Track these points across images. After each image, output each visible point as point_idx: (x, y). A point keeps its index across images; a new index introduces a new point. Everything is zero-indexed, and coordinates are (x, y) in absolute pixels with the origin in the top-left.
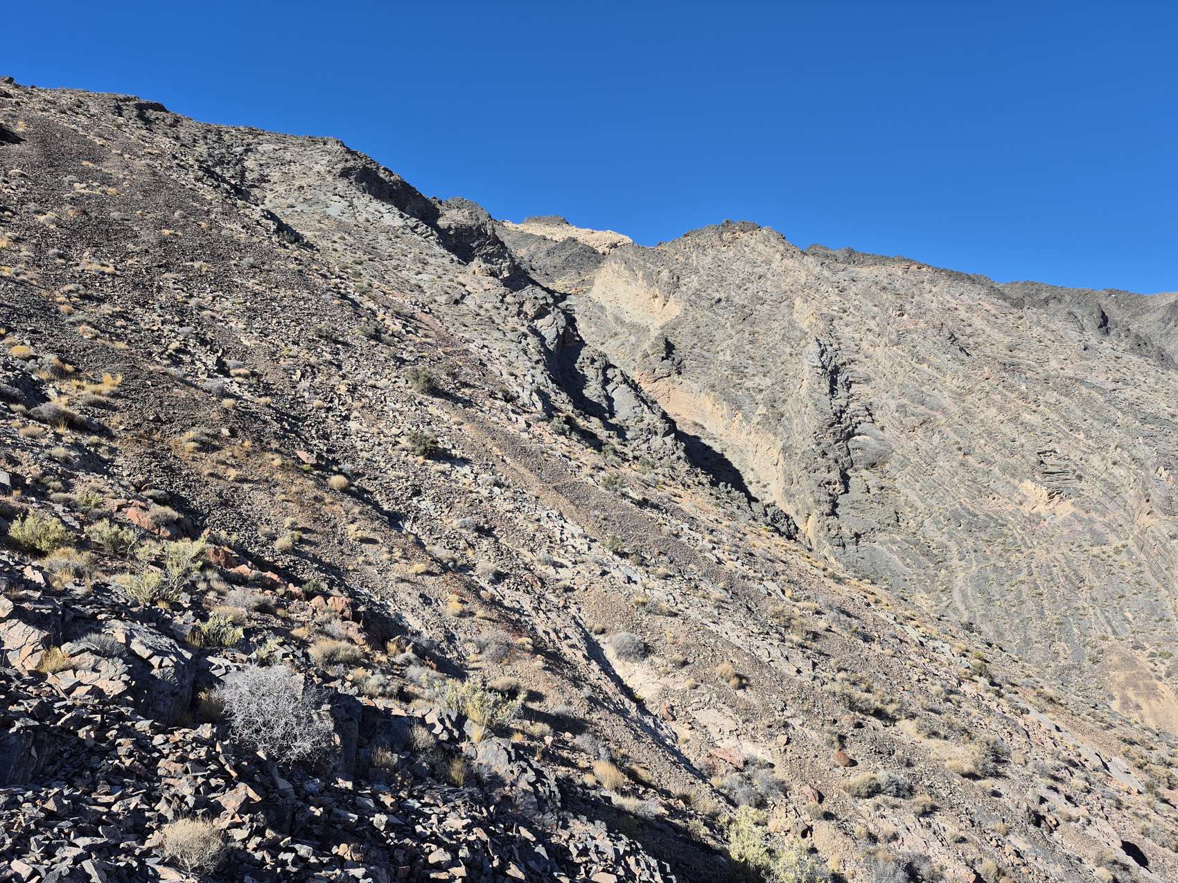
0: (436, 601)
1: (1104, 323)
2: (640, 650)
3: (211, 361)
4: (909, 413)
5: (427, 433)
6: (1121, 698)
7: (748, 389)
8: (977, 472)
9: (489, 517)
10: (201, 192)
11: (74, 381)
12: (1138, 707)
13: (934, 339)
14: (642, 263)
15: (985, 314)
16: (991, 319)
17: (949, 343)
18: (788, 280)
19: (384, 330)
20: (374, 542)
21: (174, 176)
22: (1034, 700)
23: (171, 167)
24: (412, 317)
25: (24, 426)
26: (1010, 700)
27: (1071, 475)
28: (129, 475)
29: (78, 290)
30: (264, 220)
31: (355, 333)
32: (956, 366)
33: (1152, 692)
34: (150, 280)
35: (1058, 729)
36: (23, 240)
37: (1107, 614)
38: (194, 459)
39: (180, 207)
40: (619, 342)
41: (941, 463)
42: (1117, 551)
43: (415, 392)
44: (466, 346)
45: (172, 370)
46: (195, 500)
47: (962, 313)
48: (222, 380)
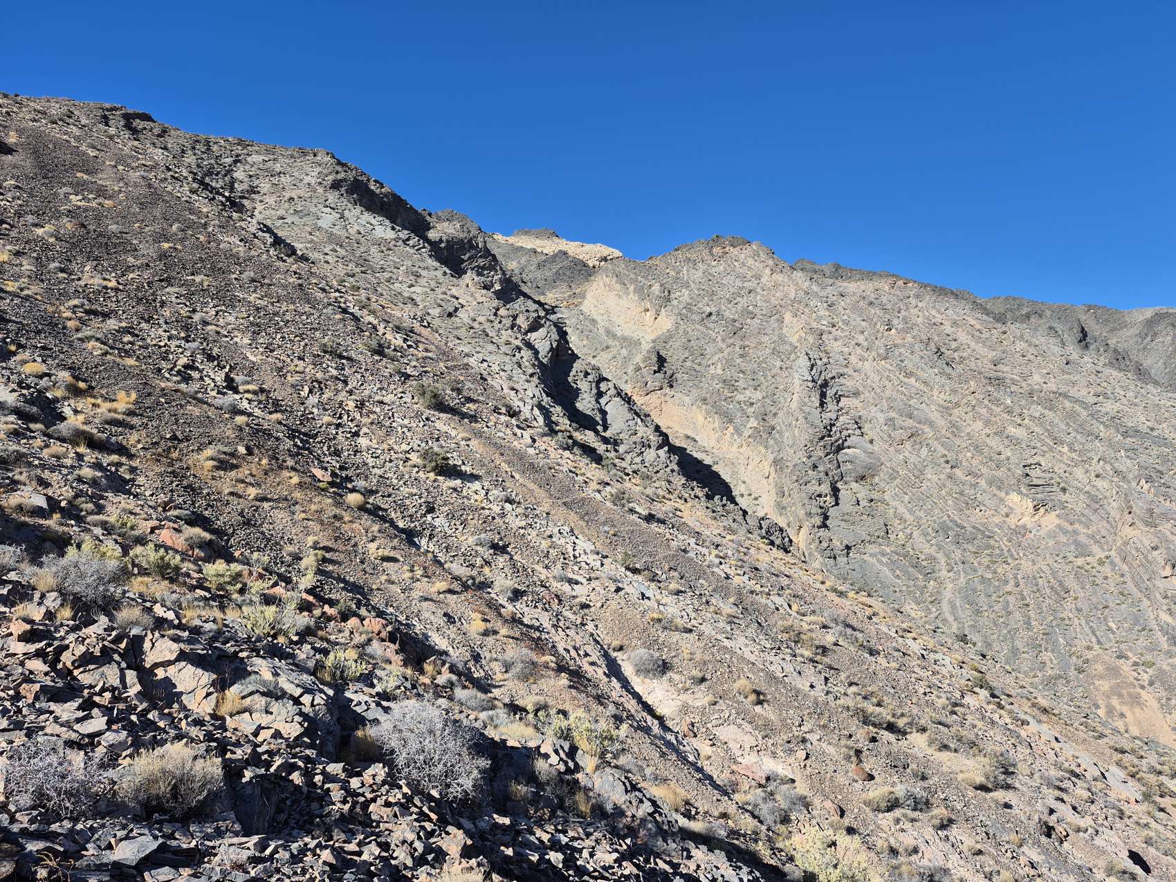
0: (460, 620)
1: (1084, 338)
2: (659, 666)
3: (220, 377)
4: (897, 426)
5: (436, 449)
6: (1106, 707)
7: (739, 403)
8: (964, 484)
9: (503, 534)
10: (197, 205)
11: (89, 399)
12: (1122, 715)
13: (921, 353)
14: (633, 276)
15: (970, 329)
16: (976, 334)
17: (936, 357)
18: (777, 295)
19: (386, 345)
20: (394, 560)
21: (169, 188)
22: (1029, 711)
23: (166, 179)
24: (412, 331)
25: (47, 446)
26: (1010, 712)
27: (1055, 487)
28: (152, 495)
29: (83, 305)
30: (260, 233)
31: (359, 348)
32: (943, 380)
33: (1136, 701)
34: (153, 294)
35: (1056, 739)
36: (24, 253)
37: (1091, 624)
38: (213, 478)
39: (177, 220)
40: (610, 356)
41: (929, 476)
42: (1101, 562)
43: (422, 408)
44: (466, 360)
45: (183, 386)
46: (218, 519)
47: (948, 328)
48: (231, 397)
